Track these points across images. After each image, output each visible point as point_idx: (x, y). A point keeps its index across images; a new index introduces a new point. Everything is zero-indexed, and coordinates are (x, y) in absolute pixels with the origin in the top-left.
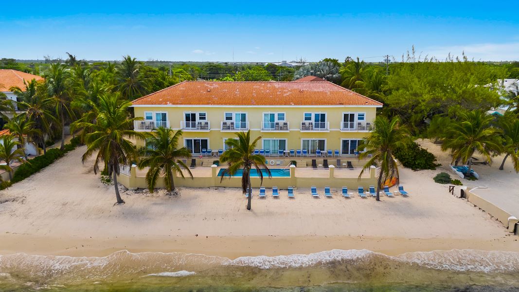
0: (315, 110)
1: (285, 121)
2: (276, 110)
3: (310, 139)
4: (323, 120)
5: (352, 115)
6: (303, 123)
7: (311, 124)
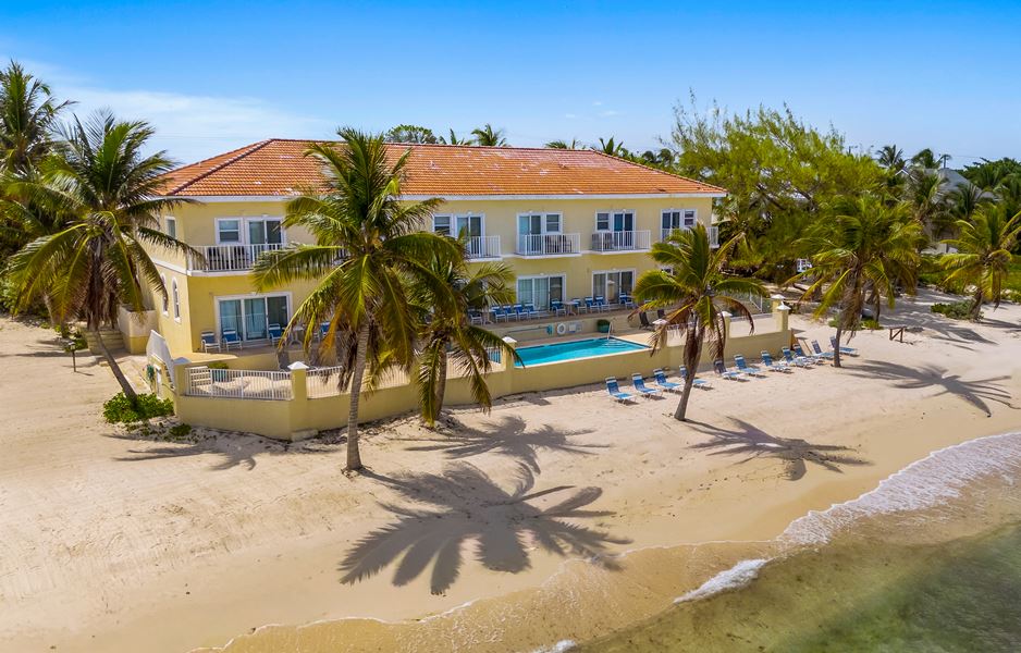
0: (616, 203)
2: (545, 205)
3: (607, 272)
4: (629, 227)
5: (676, 215)
6: (595, 237)
7: (608, 236)
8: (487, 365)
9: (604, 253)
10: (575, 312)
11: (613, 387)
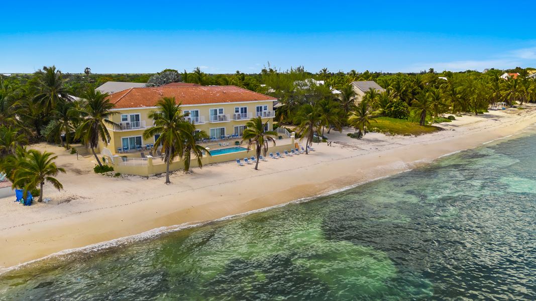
0: (241, 105)
1: (223, 114)
2: (218, 106)
3: (239, 126)
4: (246, 112)
5: (261, 107)
6: (235, 115)
7: (239, 115)
8: (201, 156)
9: (237, 120)
10: (229, 138)
11: (238, 161)
